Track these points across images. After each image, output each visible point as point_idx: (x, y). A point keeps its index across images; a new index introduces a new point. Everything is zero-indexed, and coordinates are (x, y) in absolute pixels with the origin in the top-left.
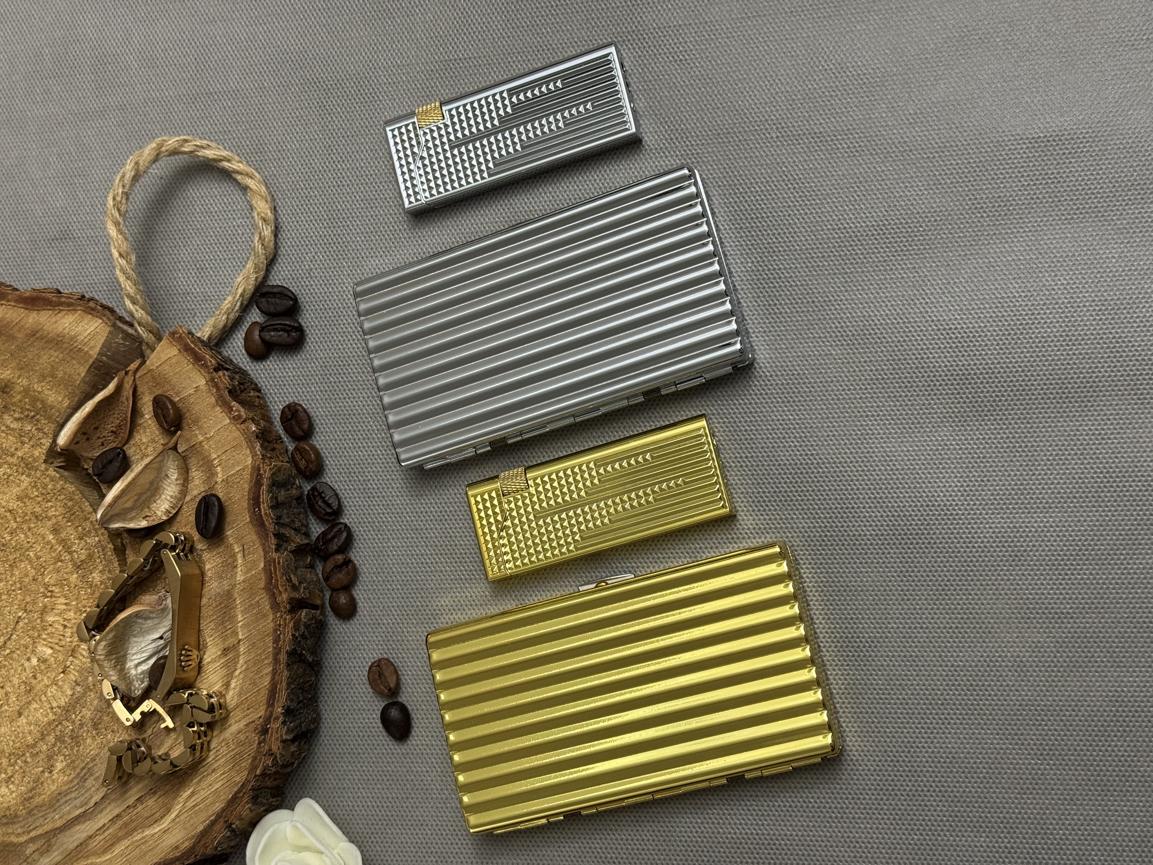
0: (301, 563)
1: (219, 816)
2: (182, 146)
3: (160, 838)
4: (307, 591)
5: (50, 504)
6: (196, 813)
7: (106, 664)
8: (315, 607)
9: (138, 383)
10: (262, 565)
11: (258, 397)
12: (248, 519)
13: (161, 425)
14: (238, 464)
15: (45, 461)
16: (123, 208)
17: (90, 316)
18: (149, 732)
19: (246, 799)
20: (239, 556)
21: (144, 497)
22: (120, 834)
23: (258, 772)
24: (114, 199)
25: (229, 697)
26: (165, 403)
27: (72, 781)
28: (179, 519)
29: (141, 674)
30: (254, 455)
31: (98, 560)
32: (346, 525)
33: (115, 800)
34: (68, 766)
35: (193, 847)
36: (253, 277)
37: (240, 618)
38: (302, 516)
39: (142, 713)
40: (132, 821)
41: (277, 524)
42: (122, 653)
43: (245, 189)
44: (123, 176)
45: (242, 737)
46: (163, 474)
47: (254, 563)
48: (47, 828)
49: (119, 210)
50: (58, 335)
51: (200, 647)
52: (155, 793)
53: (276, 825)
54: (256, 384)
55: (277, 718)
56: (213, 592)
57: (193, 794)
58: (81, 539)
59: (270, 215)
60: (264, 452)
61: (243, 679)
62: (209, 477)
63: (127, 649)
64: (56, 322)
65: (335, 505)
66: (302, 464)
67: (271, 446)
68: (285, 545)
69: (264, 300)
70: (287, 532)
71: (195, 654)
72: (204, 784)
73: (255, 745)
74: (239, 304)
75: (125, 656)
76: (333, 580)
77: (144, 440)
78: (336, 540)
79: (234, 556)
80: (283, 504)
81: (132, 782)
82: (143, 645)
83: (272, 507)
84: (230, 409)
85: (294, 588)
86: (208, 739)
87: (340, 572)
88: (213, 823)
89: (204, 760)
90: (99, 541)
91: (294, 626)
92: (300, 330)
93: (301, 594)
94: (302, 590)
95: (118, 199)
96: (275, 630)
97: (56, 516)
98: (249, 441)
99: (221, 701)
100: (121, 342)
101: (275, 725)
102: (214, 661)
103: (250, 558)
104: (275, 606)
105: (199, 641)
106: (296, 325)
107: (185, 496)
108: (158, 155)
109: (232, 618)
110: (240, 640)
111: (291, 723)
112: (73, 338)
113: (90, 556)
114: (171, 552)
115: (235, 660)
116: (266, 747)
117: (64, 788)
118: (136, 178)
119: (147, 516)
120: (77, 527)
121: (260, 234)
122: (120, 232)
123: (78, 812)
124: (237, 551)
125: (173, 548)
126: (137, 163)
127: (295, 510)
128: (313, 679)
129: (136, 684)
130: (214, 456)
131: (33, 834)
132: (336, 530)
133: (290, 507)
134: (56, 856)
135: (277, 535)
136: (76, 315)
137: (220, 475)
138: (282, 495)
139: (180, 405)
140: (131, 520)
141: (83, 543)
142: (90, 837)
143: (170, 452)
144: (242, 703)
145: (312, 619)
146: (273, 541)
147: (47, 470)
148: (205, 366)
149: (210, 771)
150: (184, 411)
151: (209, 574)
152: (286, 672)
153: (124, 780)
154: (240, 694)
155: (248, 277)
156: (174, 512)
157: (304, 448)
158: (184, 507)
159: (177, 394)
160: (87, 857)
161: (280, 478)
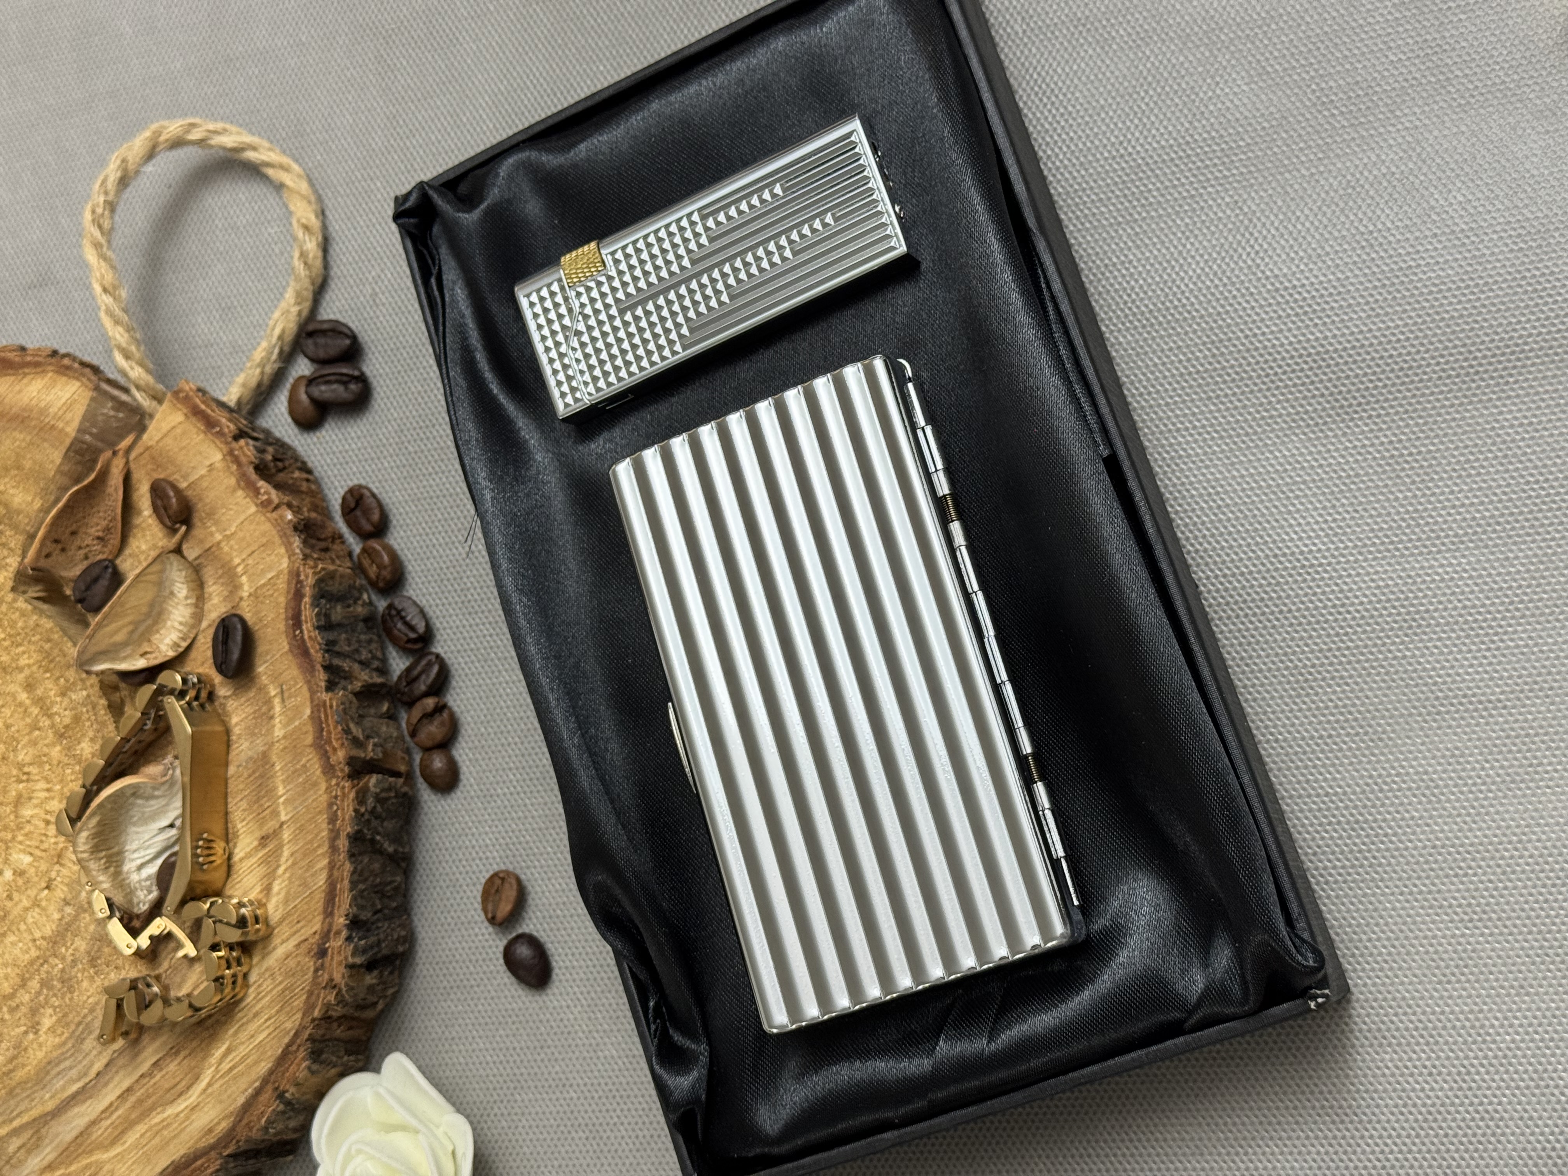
0: (372, 711)
1: (265, 1081)
2: (188, 132)
3: (187, 1118)
4: (379, 749)
5: (21, 649)
6: (235, 1078)
7: (93, 865)
8: (397, 774)
9: (132, 466)
10: (308, 712)
11: (308, 480)
12: (287, 648)
13: (162, 522)
14: (270, 568)
15: (13, 589)
16: (106, 224)
17: (64, 379)
18: (165, 965)
19: (301, 1054)
20: (277, 701)
21: (142, 628)
22: (133, 1116)
23: (316, 1013)
24: (93, 212)
25: (271, 907)
26: (164, 491)
27: (64, 1043)
28: (193, 654)
29: (147, 879)
30: (291, 554)
31: (88, 724)
32: (438, 656)
33: (124, 1066)
34: (59, 1021)
35: (233, 1129)
36: (295, 310)
37: (281, 790)
38: (374, 646)
39: (151, 938)
40: (149, 1096)
41: (327, 651)
42: (116, 850)
43: (279, 187)
44: (104, 182)
45: (292, 963)
46: (166, 593)
47: (297, 710)
48: (35, 1113)
49: (100, 227)
50: (24, 410)
51: (228, 837)
52: (177, 1053)
53: (351, 1093)
54: (304, 463)
55: (338, 933)
56: (243, 757)
57: (229, 1051)
58: (63, 694)
59: (314, 222)
60: (308, 551)
61: (290, 878)
62: (231, 592)
63: (125, 843)
64: (20, 391)
65: (421, 628)
66: (373, 571)
67: (323, 545)
68: (343, 683)
69: (310, 342)
70: (346, 665)
71: (219, 846)
72: (243, 1036)
73: (310, 974)
74: (276, 351)
75: (121, 853)
76: (422, 736)
77: (144, 547)
78: (423, 677)
79: (269, 702)
80: (339, 625)
81: (146, 1039)
82: (147, 837)
83: (319, 628)
84: (257, 491)
85: (356, 743)
86: (245, 969)
87: (431, 722)
88: (258, 1092)
89: (241, 1000)
90: (88, 696)
91: (357, 797)
92: (363, 380)
93: (370, 752)
94: (370, 748)
95: (99, 210)
96: (330, 805)
97: (29, 666)
98: (283, 535)
99: (258, 912)
100: (112, 413)
101: (336, 943)
102: (248, 856)
103: (291, 703)
104: (329, 769)
105: (227, 829)
106: (356, 373)
107: (200, 621)
108: (154, 147)
109: (271, 792)
110: (282, 824)
111: (360, 939)
112: (43, 411)
113: (77, 719)
114: (178, 700)
115: (276, 853)
116: (326, 976)
117: (55, 1054)
118: (124, 182)
119: (146, 653)
120: (58, 678)
121: (301, 247)
122: (103, 257)
123: (75, 1087)
124: (273, 693)
125: (182, 694)
126: (124, 161)
127: (363, 637)
128: (398, 879)
129: (141, 894)
130: (237, 561)
131: (16, 1123)
132: (424, 662)
133: (353, 631)
134: (47, 1153)
135: (327, 668)
136: (46, 379)
137: (246, 588)
138: (338, 613)
139: (189, 493)
140: (125, 659)
141: (66, 701)
142: (93, 1123)
143: (173, 557)
144: (289, 914)
145: (389, 789)
146: (322, 676)
147: (15, 600)
148: (221, 434)
149: (251, 1015)
150: (195, 500)
151: (237, 731)
152: (348, 867)
153: (133, 1036)
154: (286, 901)
155: (288, 311)
156: (184, 644)
157: (374, 549)
158: (200, 637)
159: (185, 477)
160: (91, 1152)
161: (334, 587)
